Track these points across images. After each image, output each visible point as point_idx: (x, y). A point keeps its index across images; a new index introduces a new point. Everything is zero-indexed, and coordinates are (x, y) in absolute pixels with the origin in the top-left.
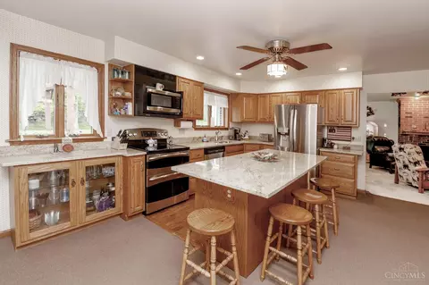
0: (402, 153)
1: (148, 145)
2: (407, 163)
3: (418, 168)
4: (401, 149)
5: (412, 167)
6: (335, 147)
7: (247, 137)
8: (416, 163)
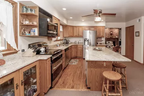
0: (109, 44)
1: (41, 51)
2: (110, 46)
3: (112, 47)
4: (109, 43)
5: (111, 47)
6: (99, 43)
7: (70, 43)
8: (112, 46)
